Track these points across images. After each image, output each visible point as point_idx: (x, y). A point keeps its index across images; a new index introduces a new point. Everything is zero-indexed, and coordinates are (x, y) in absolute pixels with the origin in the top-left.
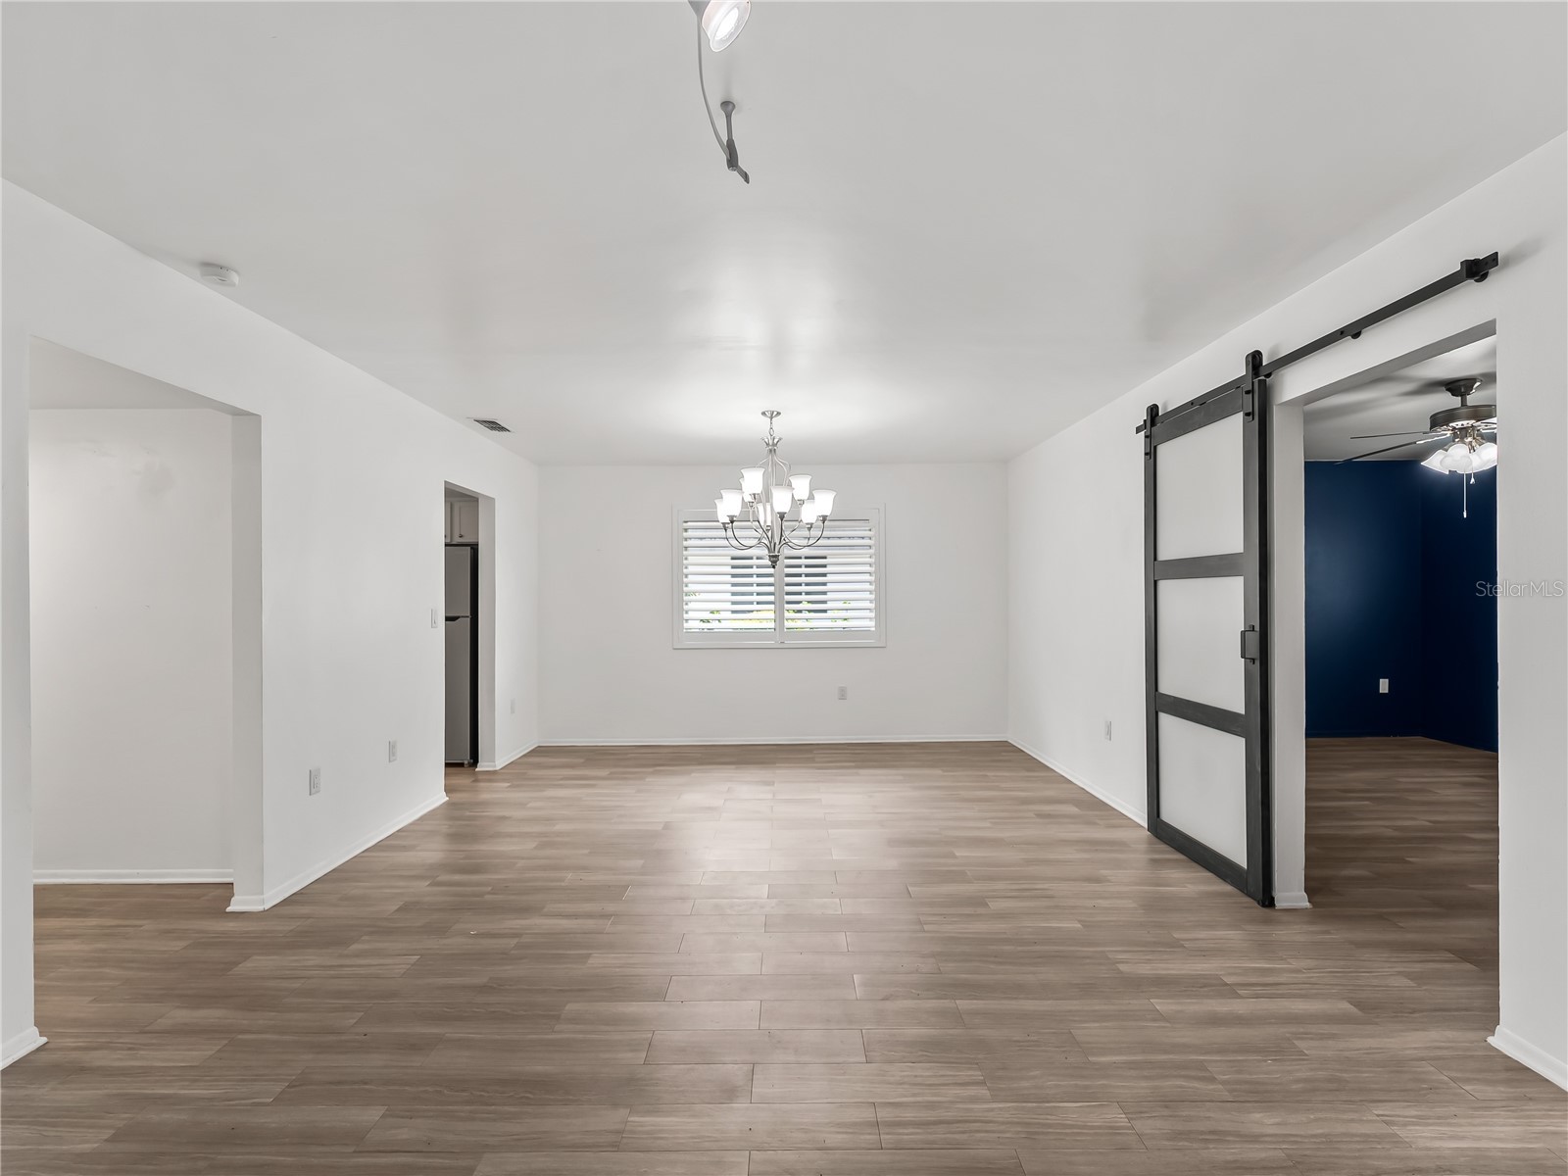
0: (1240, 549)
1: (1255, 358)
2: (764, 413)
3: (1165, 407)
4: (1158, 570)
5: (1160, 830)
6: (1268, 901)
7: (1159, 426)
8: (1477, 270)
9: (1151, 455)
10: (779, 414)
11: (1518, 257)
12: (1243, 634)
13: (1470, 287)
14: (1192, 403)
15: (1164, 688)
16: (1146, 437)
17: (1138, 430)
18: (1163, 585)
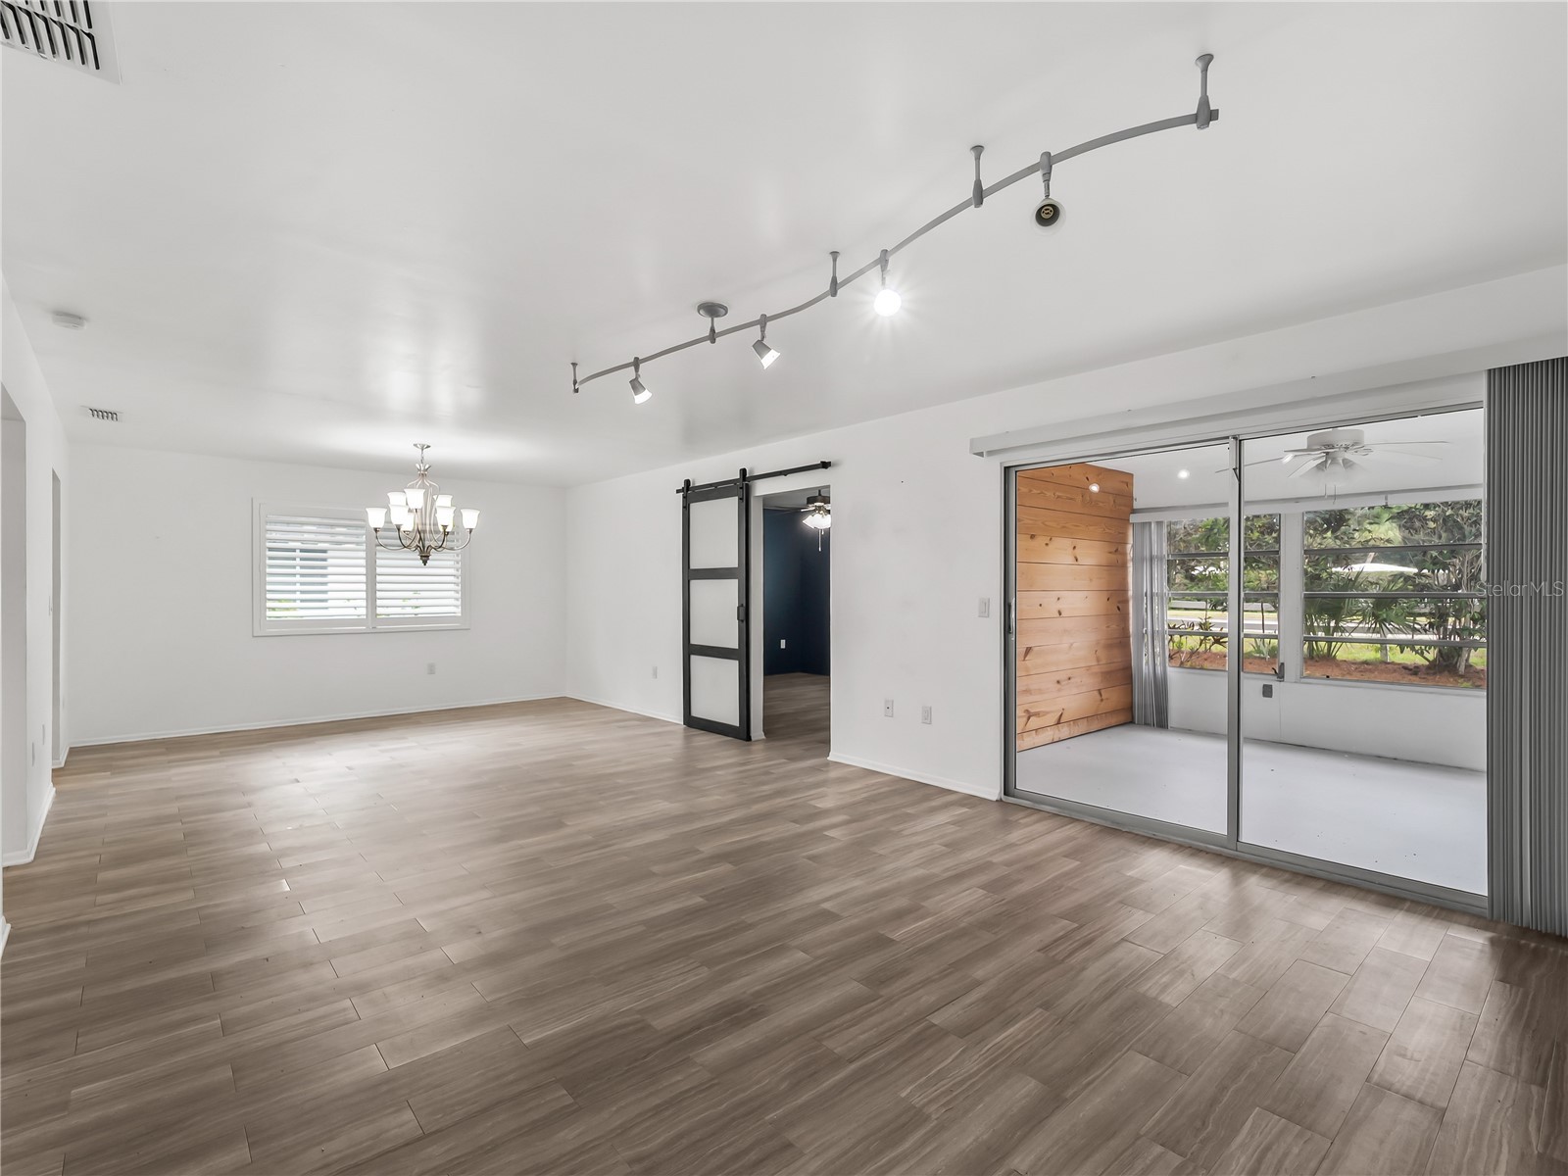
0: (735, 565)
1: (743, 471)
2: (415, 445)
3: (694, 483)
4: (690, 574)
5: (691, 722)
6: (748, 738)
7: (691, 493)
8: (825, 465)
9: (686, 508)
10: (428, 447)
11: (836, 465)
12: (738, 608)
13: (822, 471)
14: (711, 485)
15: (693, 641)
16: (684, 497)
17: (678, 491)
18: (693, 582)
